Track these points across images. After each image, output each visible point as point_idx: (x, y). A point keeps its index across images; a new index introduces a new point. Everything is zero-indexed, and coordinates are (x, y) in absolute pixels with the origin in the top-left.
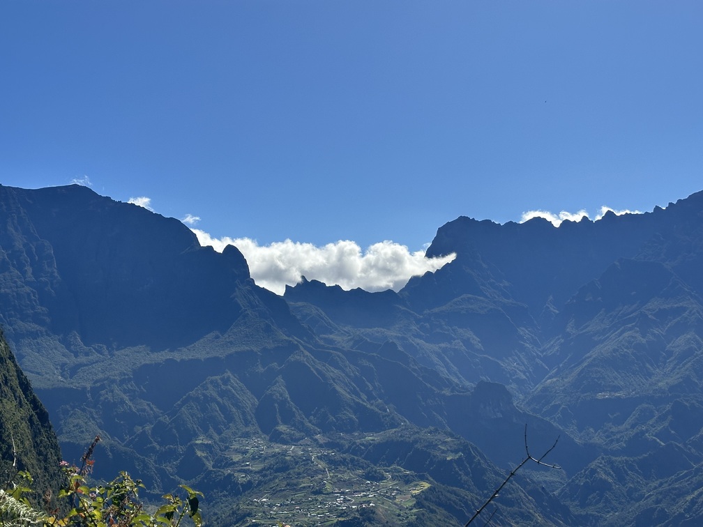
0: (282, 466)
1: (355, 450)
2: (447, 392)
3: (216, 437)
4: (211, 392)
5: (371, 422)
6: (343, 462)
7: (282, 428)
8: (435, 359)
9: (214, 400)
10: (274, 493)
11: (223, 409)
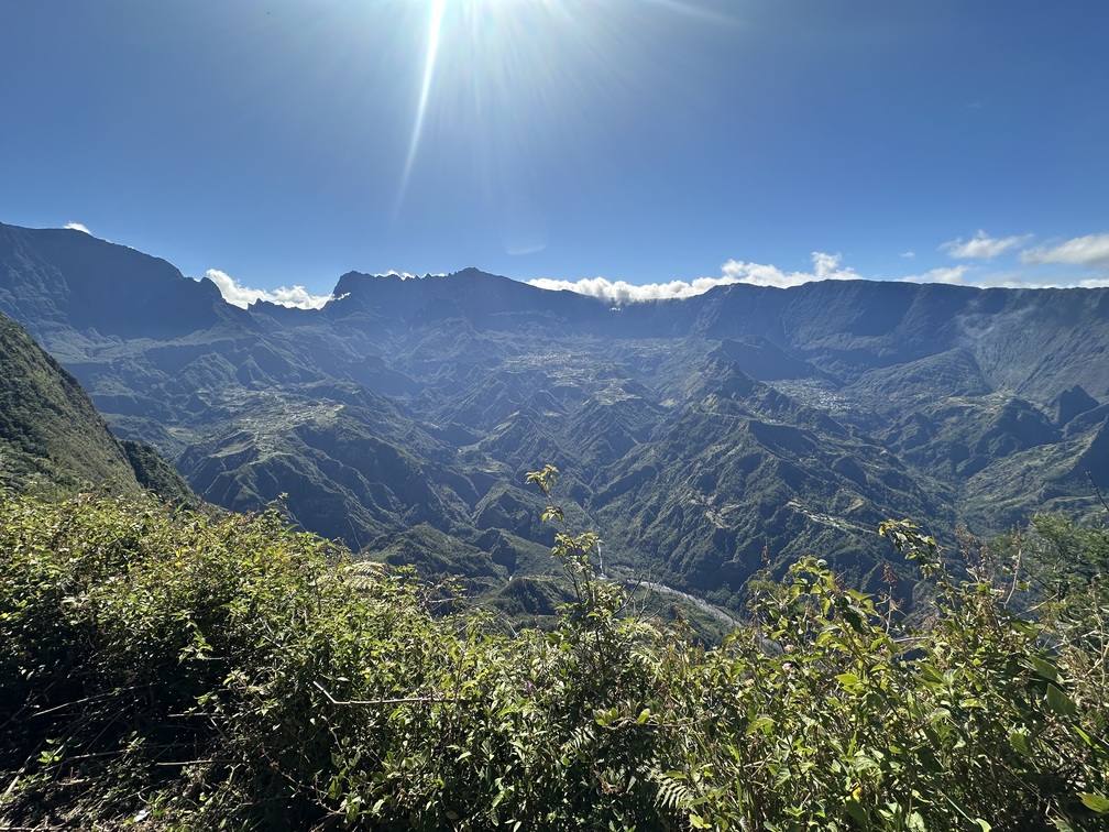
0: (257, 402)
1: (300, 391)
2: (350, 361)
3: (212, 389)
4: (204, 364)
5: (308, 377)
6: (295, 398)
7: (255, 382)
8: (343, 345)
9: (207, 368)
10: (254, 416)
11: (213, 373)
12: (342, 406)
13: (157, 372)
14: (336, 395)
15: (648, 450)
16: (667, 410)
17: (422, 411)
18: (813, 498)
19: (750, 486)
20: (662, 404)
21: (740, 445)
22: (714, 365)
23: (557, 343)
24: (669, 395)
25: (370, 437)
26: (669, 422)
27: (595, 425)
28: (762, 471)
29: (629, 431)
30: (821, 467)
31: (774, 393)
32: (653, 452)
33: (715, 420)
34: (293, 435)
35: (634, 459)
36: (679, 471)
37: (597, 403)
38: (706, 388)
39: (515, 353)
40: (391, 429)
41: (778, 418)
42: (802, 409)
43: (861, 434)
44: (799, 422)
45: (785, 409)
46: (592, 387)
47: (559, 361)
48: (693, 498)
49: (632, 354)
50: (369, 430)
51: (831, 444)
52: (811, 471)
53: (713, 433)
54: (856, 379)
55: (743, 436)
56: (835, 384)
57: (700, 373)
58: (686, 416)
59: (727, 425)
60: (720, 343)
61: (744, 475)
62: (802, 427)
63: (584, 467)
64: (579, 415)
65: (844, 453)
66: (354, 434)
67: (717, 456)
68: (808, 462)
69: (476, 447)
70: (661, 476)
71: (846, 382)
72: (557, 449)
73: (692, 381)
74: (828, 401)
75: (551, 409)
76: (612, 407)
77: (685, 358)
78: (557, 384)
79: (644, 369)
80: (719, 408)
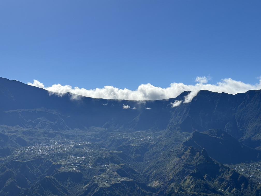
16: (154, 190)
20: (149, 185)
22: (188, 152)
23: (62, 135)
24: (155, 177)
31: (235, 175)
38: (183, 171)
42: (258, 187)
47: (63, 150)
49: (124, 144)
57: (178, 159)
58: (170, 195)
60: (191, 135)
73: (172, 165)
77: (166, 146)
79: (134, 156)
80: (195, 187)
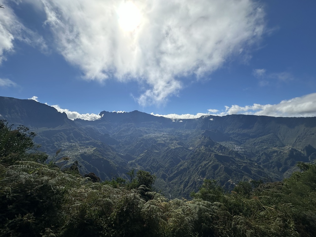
0: (71, 147)
1: (84, 144)
2: (100, 135)
3: (59, 142)
4: (58, 135)
5: (87, 139)
6: (82, 145)
7: (72, 141)
8: (99, 130)
9: (59, 136)
10: (69, 151)
11: (60, 138)
12: (95, 148)
13: (44, 137)
14: (94, 145)
15: (185, 163)
16: (191, 150)
17: (119, 150)
18: (236, 179)
19: (216, 175)
20: (189, 149)
21: (212, 161)
22: (203, 137)
23: (159, 131)
24: (191, 146)
25: (102, 157)
26: (191, 154)
27: (169, 155)
28: (219, 170)
29: (179, 157)
30: (237, 169)
31: (221, 146)
32: (186, 163)
33: (204, 154)
34: (79, 157)
35: (181, 166)
36: (194, 169)
37: (169, 148)
38: (201, 144)
39: (147, 133)
40: (109, 155)
41: (223, 153)
42: (230, 151)
43: (248, 158)
44: (229, 154)
45: (225, 150)
46: (168, 143)
47: (159, 136)
48: (199, 178)
49: (180, 134)
50: (102, 155)
51: (240, 162)
52: (235, 170)
53: (204, 158)
54: (245, 142)
55: (213, 159)
56: (239, 143)
57: (199, 140)
58: (196, 152)
59: (208, 155)
60: (205, 131)
61: (214, 171)
62: (230, 156)
63: (166, 168)
64: (165, 151)
65: (244, 165)
66: (97, 156)
67: (205, 165)
68: (234, 167)
69: (134, 161)
70: (189, 171)
71: (242, 142)
72: (158, 162)
73: (197, 142)
74: (237, 148)
75: (157, 150)
76: (174, 149)
77: (195, 135)
78: (158, 142)
79: (183, 138)
80: (205, 150)
